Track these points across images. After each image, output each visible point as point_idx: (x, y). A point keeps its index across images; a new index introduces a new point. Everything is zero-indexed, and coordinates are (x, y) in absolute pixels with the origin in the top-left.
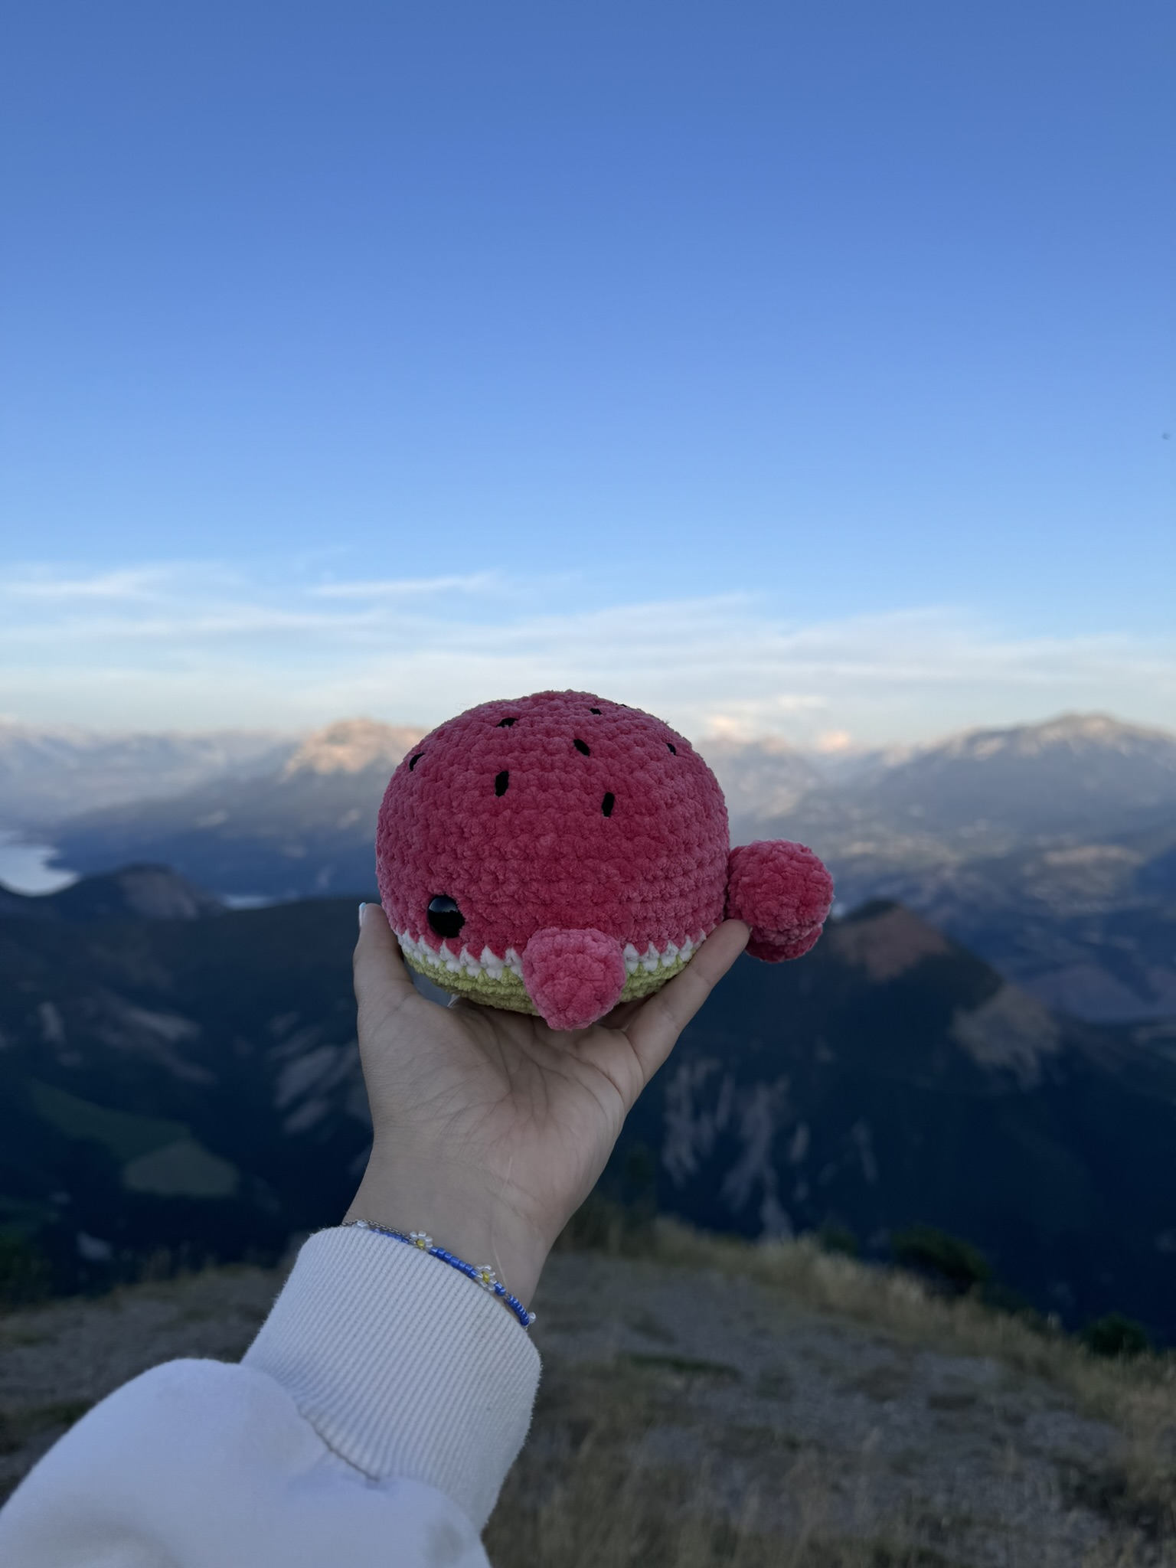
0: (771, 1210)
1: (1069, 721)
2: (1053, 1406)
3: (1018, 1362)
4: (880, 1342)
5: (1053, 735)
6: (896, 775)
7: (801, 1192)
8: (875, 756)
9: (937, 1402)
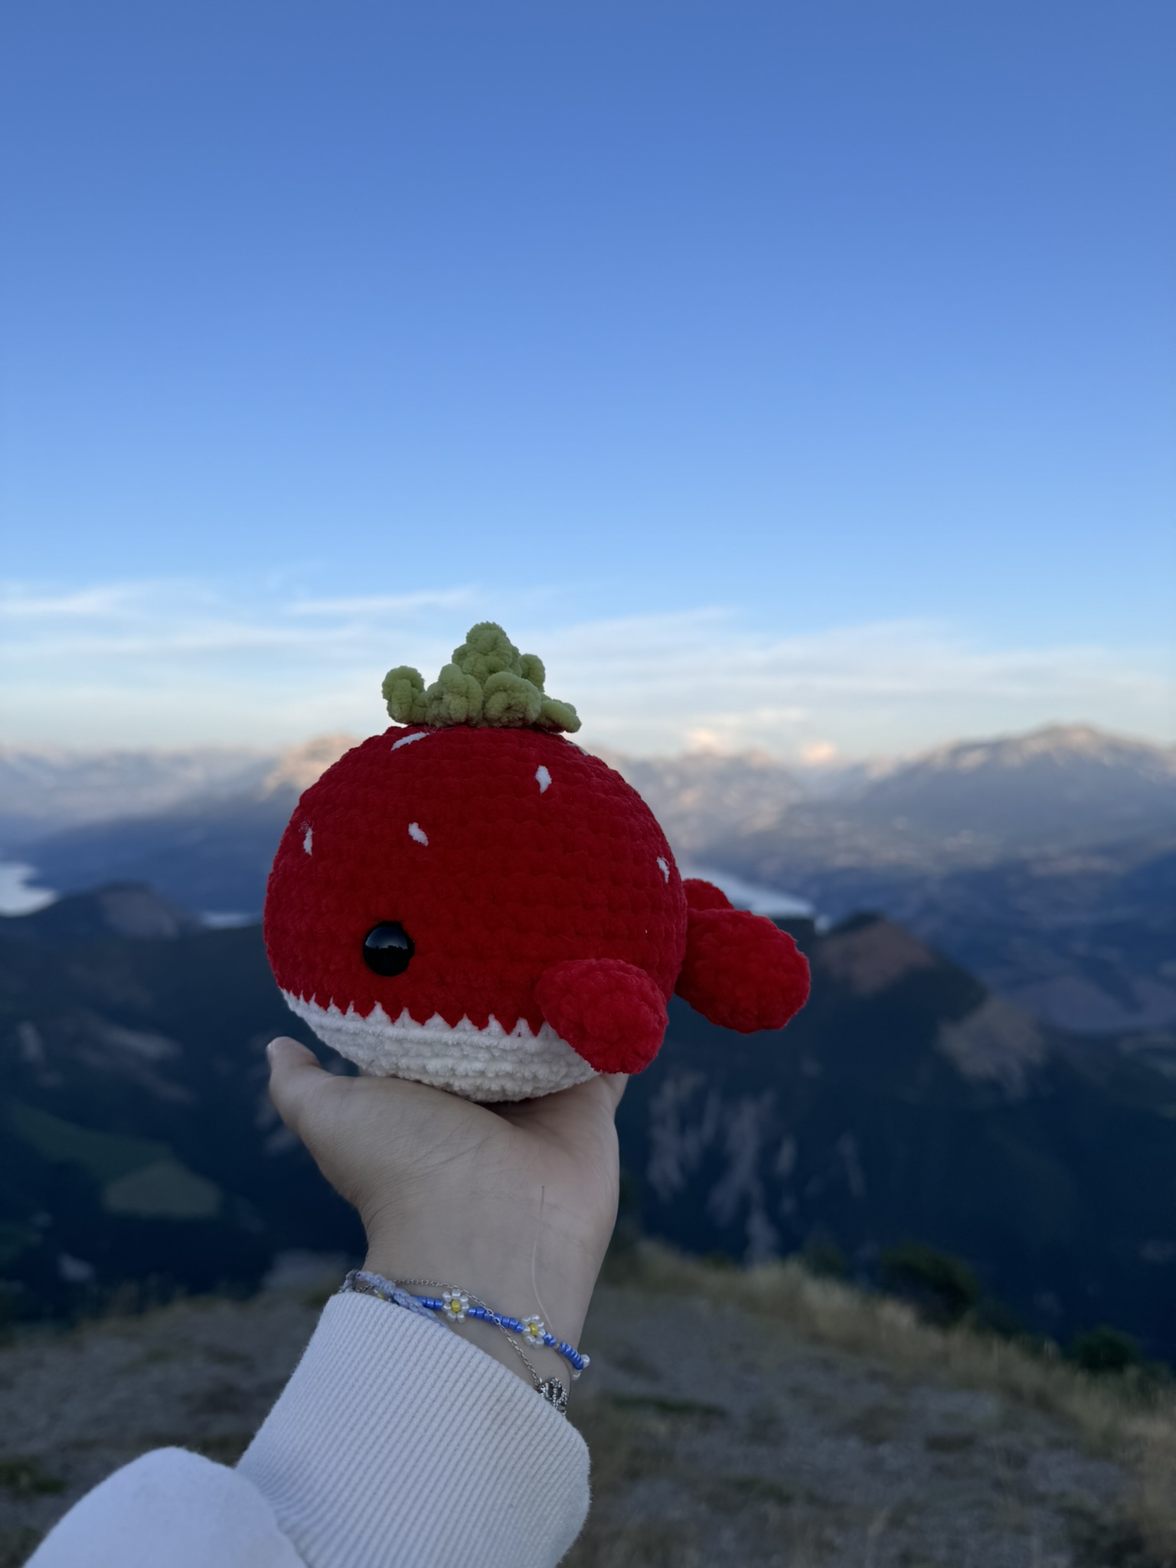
0: (759, 1228)
1: (1052, 732)
2: (1055, 1445)
3: (1013, 1392)
4: (874, 1376)
5: (1036, 747)
6: (880, 788)
7: (788, 1205)
8: (858, 769)
9: (936, 1444)
